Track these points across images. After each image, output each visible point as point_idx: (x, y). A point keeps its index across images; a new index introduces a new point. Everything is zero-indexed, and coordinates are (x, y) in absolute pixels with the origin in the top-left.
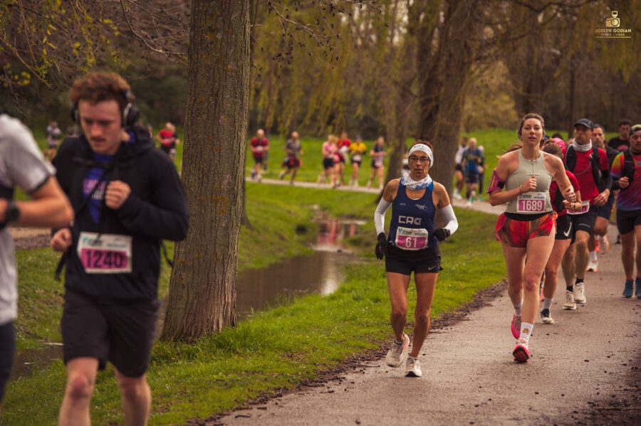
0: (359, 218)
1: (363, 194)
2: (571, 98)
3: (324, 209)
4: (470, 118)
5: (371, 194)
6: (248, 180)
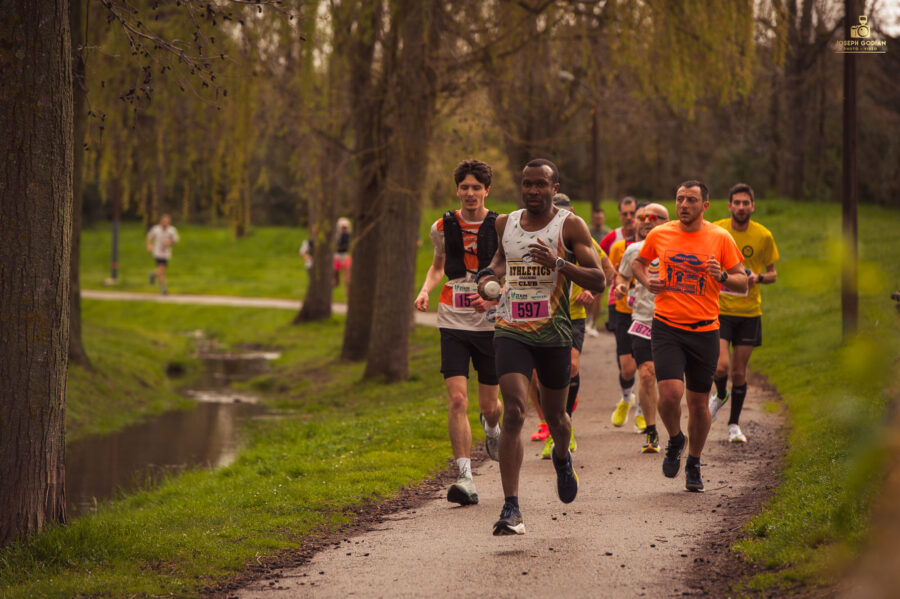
0: (269, 349)
1: (274, 310)
2: (594, 147)
3: (211, 336)
4: (439, 184)
5: (286, 311)
6: (86, 294)
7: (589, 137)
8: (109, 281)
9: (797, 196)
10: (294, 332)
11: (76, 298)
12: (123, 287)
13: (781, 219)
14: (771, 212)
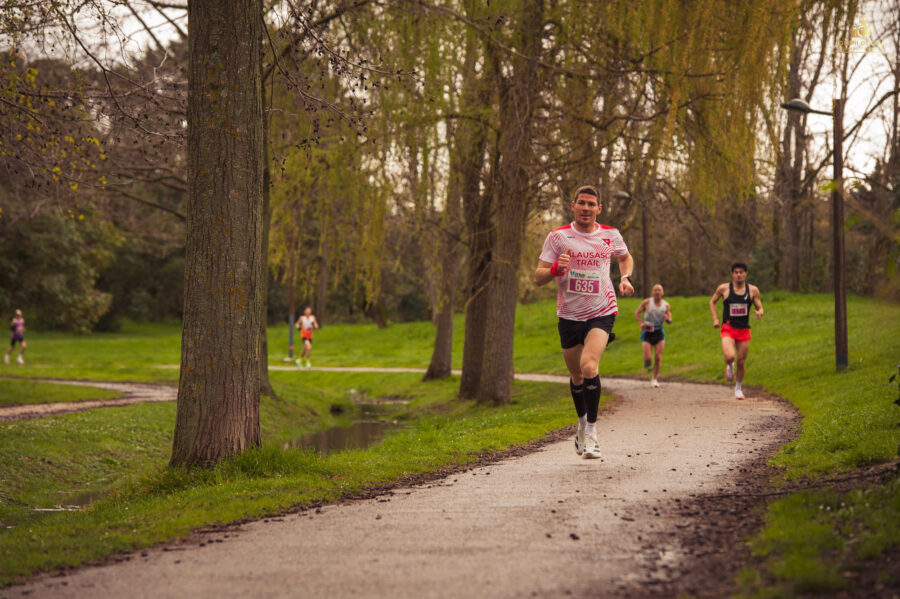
0: (404, 398)
1: (407, 374)
3: (362, 392)
4: (528, 292)
5: (417, 374)
6: (270, 368)
7: (641, 253)
8: (287, 359)
9: (795, 289)
10: (423, 386)
11: (265, 370)
13: (785, 304)
14: (776, 300)
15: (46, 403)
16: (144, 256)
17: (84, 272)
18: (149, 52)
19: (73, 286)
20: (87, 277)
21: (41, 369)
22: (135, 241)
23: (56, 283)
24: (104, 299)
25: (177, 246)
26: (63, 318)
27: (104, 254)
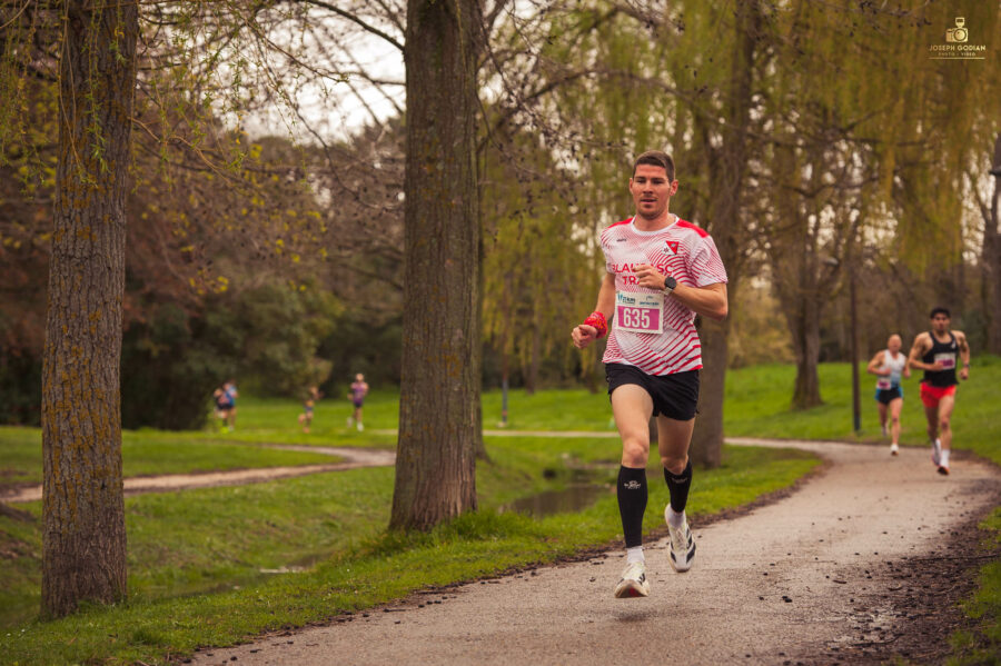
2: (852, 330)
3: (575, 456)
4: (737, 358)
6: (486, 433)
7: (849, 319)
8: (501, 424)
11: (480, 435)
12: (510, 428)
14: (985, 364)
15: (269, 467)
16: (362, 325)
17: (304, 341)
18: (367, 129)
19: (295, 354)
20: (308, 345)
21: (264, 435)
22: (354, 310)
23: (279, 352)
24: (324, 367)
25: (395, 314)
26: (285, 385)
27: (324, 323)
